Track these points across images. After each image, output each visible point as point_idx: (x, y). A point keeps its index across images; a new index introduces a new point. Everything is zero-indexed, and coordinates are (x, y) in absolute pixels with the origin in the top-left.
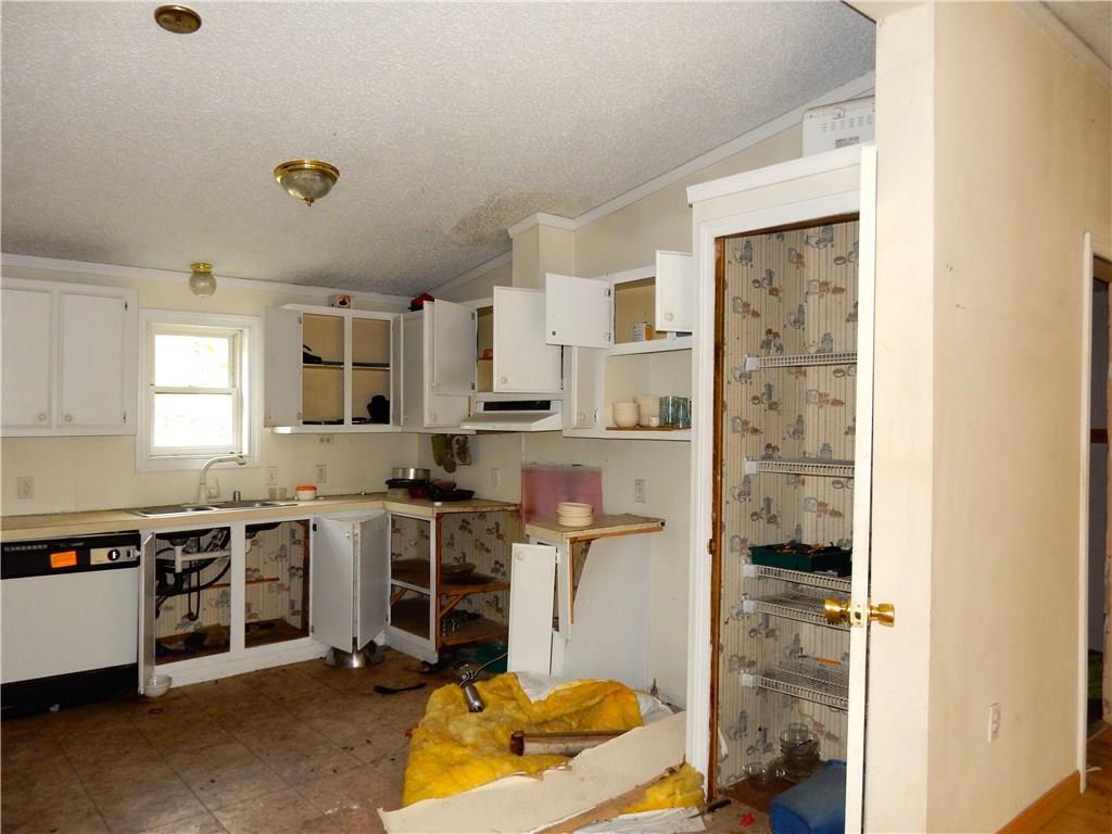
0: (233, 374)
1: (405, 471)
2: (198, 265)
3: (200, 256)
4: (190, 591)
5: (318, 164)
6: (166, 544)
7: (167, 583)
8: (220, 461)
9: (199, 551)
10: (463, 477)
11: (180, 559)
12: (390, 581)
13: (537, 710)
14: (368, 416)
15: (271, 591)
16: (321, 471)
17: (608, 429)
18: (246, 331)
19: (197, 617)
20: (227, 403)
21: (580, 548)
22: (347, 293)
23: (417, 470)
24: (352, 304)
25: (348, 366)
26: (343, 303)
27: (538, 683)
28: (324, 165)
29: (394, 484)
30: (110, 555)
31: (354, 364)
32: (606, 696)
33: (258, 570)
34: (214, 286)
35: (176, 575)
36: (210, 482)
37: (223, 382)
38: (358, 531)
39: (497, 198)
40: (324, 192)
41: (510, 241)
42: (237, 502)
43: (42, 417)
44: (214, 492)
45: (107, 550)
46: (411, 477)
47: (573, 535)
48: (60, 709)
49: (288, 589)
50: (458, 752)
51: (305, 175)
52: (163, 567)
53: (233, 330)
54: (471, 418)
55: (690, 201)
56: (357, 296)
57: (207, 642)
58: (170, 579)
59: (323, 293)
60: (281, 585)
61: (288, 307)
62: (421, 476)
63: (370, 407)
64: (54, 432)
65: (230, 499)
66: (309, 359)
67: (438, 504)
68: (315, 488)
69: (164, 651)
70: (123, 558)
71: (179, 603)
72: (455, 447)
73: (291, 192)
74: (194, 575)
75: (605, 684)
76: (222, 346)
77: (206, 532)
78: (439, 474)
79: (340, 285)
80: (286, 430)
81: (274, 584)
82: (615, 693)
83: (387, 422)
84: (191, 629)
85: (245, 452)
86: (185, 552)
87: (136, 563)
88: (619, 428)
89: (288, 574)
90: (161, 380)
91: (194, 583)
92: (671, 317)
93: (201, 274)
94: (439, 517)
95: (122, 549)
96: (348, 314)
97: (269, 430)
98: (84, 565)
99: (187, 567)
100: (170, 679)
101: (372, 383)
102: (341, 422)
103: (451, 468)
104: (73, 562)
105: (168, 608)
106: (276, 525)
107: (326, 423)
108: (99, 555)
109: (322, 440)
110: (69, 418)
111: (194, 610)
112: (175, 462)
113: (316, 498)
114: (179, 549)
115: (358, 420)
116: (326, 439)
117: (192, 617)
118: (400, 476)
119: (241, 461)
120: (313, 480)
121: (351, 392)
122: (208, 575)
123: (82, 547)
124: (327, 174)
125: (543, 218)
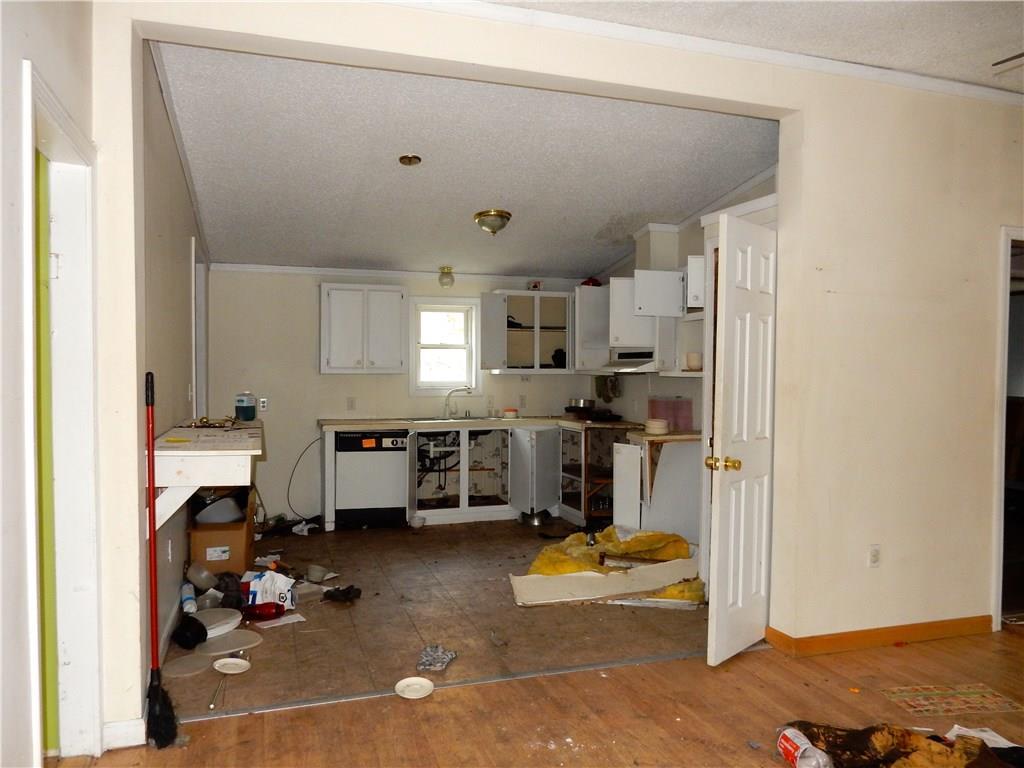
0: (467, 336)
1: (577, 401)
2: (444, 268)
3: (445, 262)
4: (440, 471)
5: (498, 211)
6: (424, 440)
7: (425, 464)
8: (457, 391)
9: (445, 446)
10: (616, 406)
11: (433, 450)
12: (561, 474)
13: (622, 546)
14: (552, 362)
15: (490, 477)
16: (522, 399)
17: (683, 371)
18: (474, 307)
19: (444, 489)
20: (463, 353)
21: (656, 447)
22: (539, 279)
23: (585, 401)
24: (542, 287)
25: (537, 329)
26: (535, 287)
27: (627, 531)
28: (502, 212)
29: (569, 410)
30: (393, 443)
31: (541, 328)
32: (669, 543)
33: (481, 462)
34: (453, 280)
35: (430, 459)
36: (452, 404)
37: (461, 341)
38: (534, 437)
39: (616, 218)
40: (503, 226)
41: (635, 242)
42: (468, 416)
43: (359, 362)
44: (454, 411)
45: (391, 440)
46: (582, 406)
47: (651, 438)
48: (368, 528)
49: (501, 477)
50: (564, 557)
51: (490, 218)
52: (422, 454)
53: (466, 307)
54: (611, 364)
55: (702, 225)
56: (546, 281)
57: (449, 503)
58: (428, 462)
59: (524, 280)
60: (496, 474)
61: (497, 292)
62: (587, 405)
63: (554, 357)
64: (365, 371)
65: (464, 415)
66: (512, 325)
67: (589, 422)
68: (516, 411)
69: (423, 505)
70: (399, 445)
71: (433, 477)
72: (609, 384)
73: (484, 228)
74: (442, 461)
75: (669, 536)
76: (460, 317)
77: (448, 433)
78: (600, 403)
79: (533, 275)
80: (496, 372)
81: (491, 472)
82: (675, 541)
83: (564, 367)
84: (441, 496)
85: (474, 386)
86: (435, 446)
87: (404, 449)
88: (691, 370)
89: (500, 467)
90: (424, 340)
91: (442, 467)
92: (697, 298)
93: (446, 274)
94: (587, 429)
95: (399, 440)
96: (537, 294)
97: (487, 371)
98: (379, 448)
99: (438, 455)
100: (424, 519)
101: (554, 340)
102: (533, 367)
103: (608, 400)
104: (374, 445)
105: (428, 481)
106: (490, 431)
107: (523, 367)
108: (387, 442)
109: (523, 379)
110: (373, 363)
111: (442, 483)
112: (432, 391)
113: (517, 417)
114: (432, 443)
115: (542, 366)
116: (525, 378)
117: (441, 488)
118: (573, 405)
119: (468, 390)
120: (516, 405)
121: (539, 347)
122: (451, 461)
123: (379, 436)
124: (504, 216)
125: (652, 227)
